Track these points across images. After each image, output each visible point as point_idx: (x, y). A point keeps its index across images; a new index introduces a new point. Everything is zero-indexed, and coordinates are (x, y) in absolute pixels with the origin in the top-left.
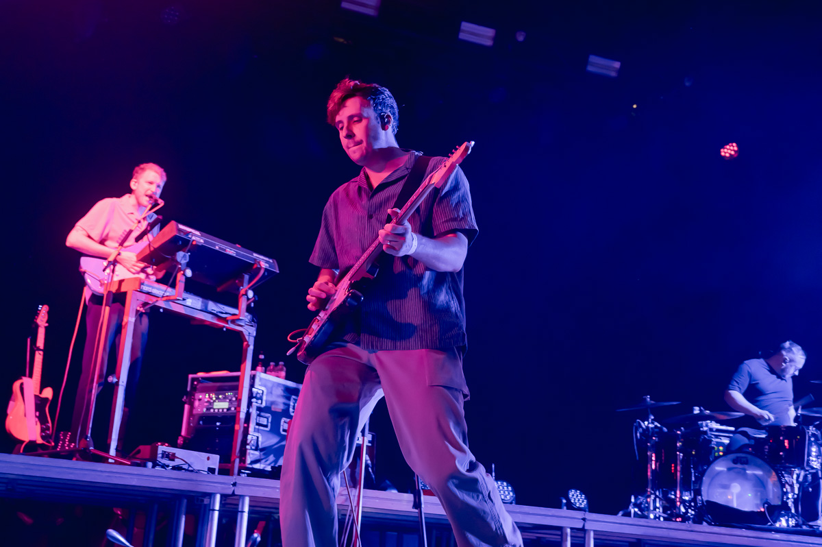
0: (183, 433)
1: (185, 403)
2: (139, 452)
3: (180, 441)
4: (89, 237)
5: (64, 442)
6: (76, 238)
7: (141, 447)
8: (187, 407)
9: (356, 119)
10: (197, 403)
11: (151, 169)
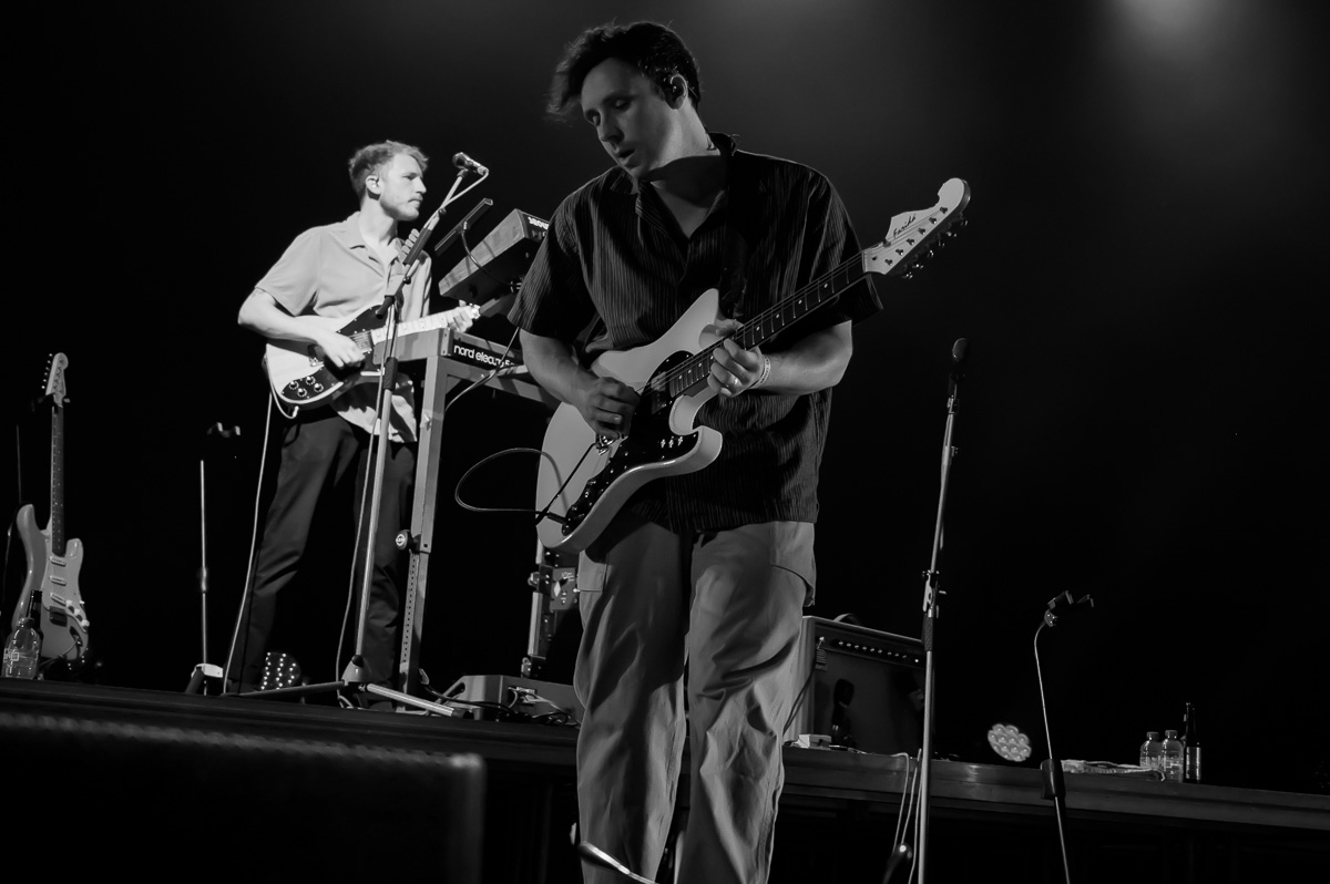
0: (531, 651)
1: (533, 589)
2: (461, 688)
3: (526, 666)
4: (279, 306)
5: (274, 674)
6: (257, 309)
7: (465, 679)
8: (536, 596)
9: (618, 104)
10: (557, 589)
11: (400, 151)
